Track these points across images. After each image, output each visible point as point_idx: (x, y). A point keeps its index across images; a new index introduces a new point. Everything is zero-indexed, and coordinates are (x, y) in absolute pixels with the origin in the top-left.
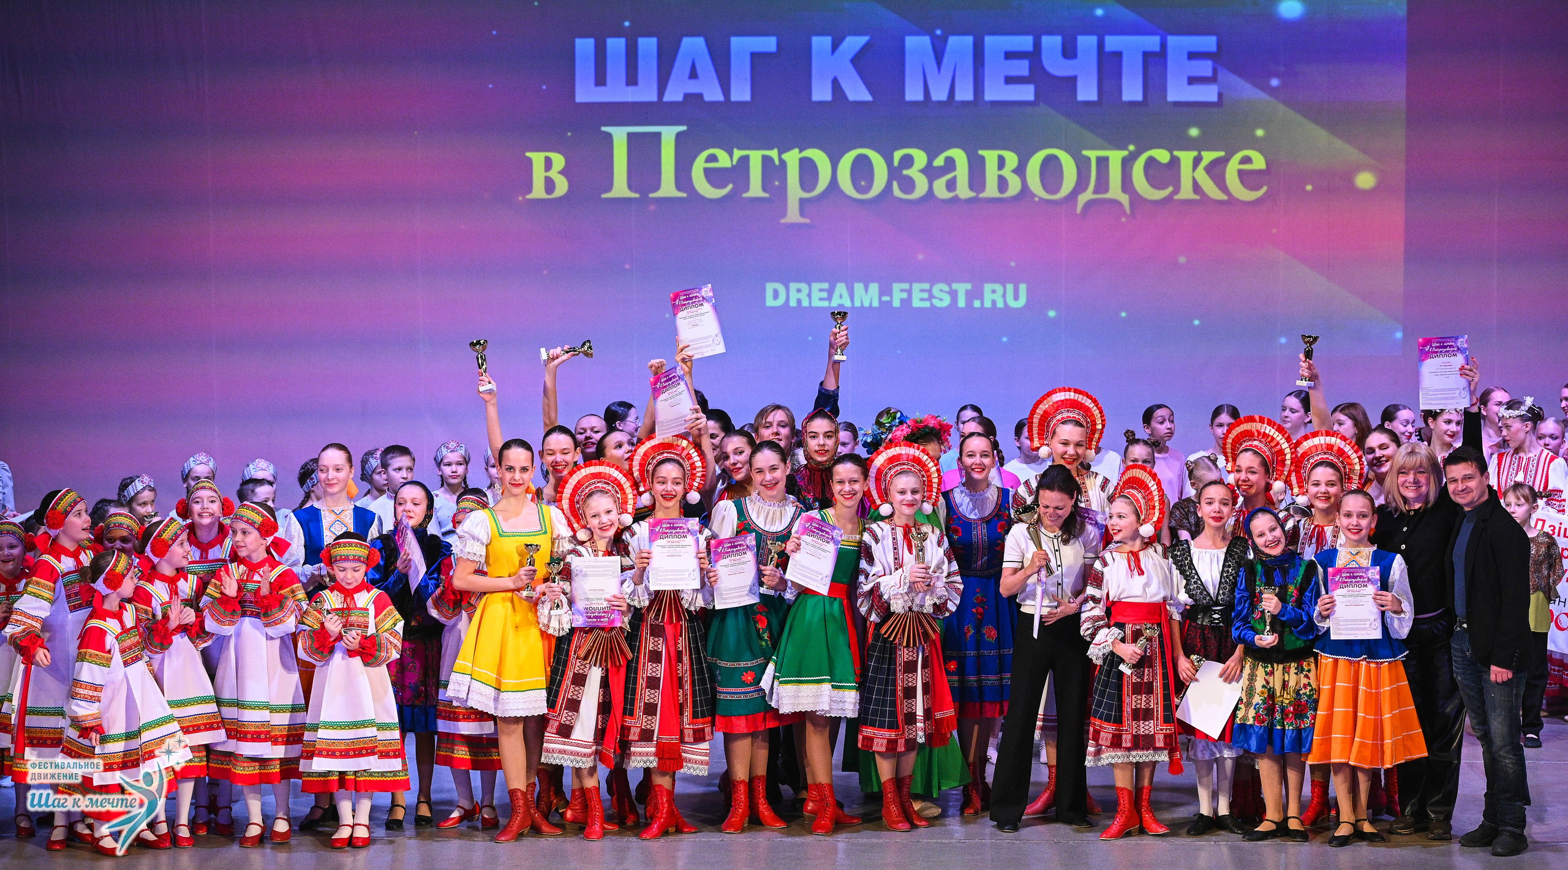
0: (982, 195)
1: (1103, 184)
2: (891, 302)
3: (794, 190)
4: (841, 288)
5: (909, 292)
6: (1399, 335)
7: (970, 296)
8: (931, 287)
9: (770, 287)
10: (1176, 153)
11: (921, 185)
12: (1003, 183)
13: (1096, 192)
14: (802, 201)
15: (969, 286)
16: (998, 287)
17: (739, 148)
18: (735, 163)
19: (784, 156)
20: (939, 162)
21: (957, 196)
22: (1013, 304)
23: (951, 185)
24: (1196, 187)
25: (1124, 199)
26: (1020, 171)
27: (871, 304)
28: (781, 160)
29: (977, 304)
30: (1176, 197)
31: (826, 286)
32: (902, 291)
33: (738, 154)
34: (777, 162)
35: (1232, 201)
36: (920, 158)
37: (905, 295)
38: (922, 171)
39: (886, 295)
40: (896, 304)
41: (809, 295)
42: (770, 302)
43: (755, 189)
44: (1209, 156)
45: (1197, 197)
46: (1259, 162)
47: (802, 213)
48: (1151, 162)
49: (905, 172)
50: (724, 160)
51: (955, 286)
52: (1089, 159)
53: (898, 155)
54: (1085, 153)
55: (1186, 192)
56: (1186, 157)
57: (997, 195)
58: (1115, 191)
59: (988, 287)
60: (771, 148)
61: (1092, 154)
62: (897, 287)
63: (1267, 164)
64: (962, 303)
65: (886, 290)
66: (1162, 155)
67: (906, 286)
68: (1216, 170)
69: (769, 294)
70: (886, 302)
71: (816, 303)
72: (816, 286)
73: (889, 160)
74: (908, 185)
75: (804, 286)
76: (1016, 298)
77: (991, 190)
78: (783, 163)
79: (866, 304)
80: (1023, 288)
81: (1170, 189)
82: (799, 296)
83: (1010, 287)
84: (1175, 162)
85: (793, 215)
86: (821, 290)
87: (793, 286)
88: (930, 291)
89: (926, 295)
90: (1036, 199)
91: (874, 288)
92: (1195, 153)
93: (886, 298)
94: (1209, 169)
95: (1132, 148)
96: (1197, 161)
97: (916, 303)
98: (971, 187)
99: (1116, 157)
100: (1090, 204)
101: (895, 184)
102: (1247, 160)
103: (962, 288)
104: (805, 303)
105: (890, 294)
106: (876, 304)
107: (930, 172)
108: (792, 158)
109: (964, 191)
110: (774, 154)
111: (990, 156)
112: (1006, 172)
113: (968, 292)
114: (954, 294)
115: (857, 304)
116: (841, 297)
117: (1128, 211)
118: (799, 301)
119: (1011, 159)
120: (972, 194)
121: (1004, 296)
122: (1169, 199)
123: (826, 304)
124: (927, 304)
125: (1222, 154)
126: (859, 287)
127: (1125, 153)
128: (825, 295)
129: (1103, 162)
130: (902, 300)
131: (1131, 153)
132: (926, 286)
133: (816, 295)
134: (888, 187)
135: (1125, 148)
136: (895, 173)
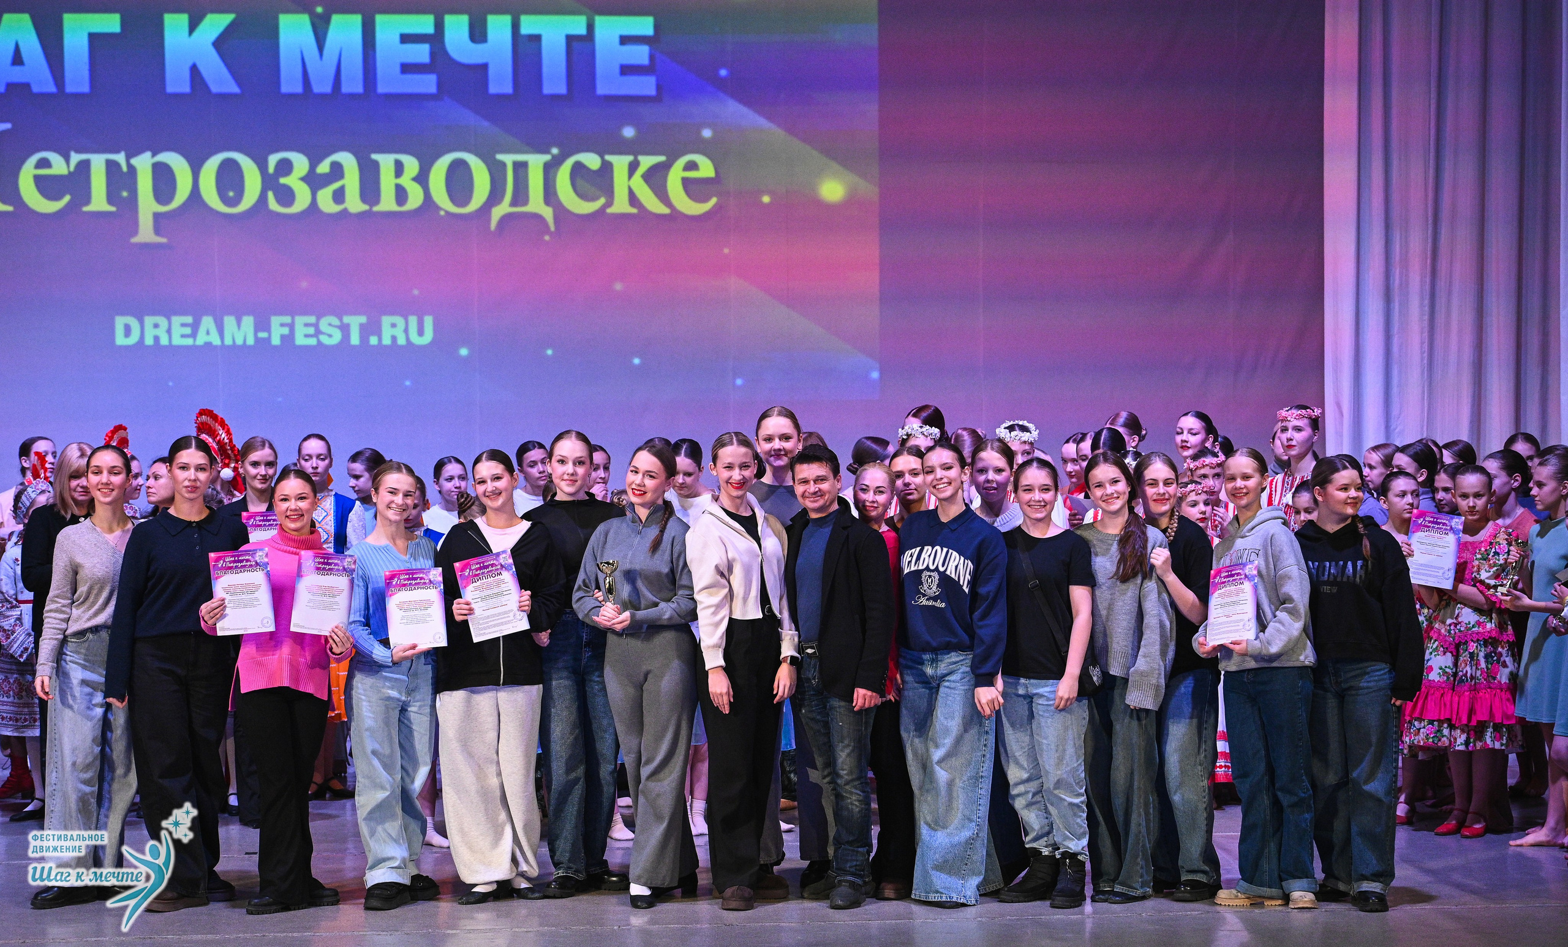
0: (376, 209)
1: (521, 196)
2: (269, 339)
3: (147, 204)
4: (208, 322)
5: (292, 326)
6: (875, 375)
7: (366, 331)
9: (120, 322)
10: (608, 158)
11: (303, 196)
12: (401, 194)
13: (514, 203)
14: (157, 216)
15: (363, 319)
16: (399, 321)
17: (77, 151)
18: (72, 169)
19: (134, 161)
20: (324, 168)
21: (345, 210)
22: (416, 340)
23: (339, 196)
24: (633, 198)
25: (548, 213)
26: (422, 179)
27: (245, 341)
28: (130, 166)
29: (374, 340)
30: (609, 211)
31: (189, 319)
32: (282, 325)
33: (76, 158)
34: (125, 168)
35: (675, 216)
36: (300, 163)
37: (286, 331)
38: (303, 179)
39: (263, 330)
40: (276, 341)
41: (169, 331)
42: (120, 340)
43: (99, 201)
44: (647, 162)
45: (634, 211)
46: (706, 169)
47: (157, 230)
48: (578, 168)
49: (283, 181)
50: (59, 166)
51: (347, 319)
52: (504, 165)
53: (273, 160)
54: (500, 157)
55: (621, 205)
56: (620, 163)
57: (394, 208)
58: (536, 203)
59: (386, 321)
60: (117, 152)
61: (508, 159)
62: (276, 321)
63: (716, 171)
64: (355, 339)
65: (262, 325)
66: (592, 161)
67: (287, 319)
68: (656, 178)
69: (119, 330)
70: (263, 339)
71: (177, 341)
72: (177, 320)
73: (262, 166)
74: (287, 196)
75: (162, 321)
76: (421, 332)
77: (387, 203)
78: (132, 170)
79: (239, 342)
80: (429, 321)
81: (602, 201)
82: (157, 332)
83: (413, 320)
84: (607, 168)
85: (146, 232)
86: (183, 325)
87: (149, 321)
88: (316, 326)
89: (311, 331)
90: (442, 213)
91: (248, 322)
92: (631, 158)
93: (263, 335)
94: (648, 177)
95: (555, 151)
96: (633, 167)
97: (300, 340)
98: (364, 197)
99: (536, 162)
100: (506, 219)
101: (270, 195)
102: (692, 166)
103: (355, 322)
104: (164, 341)
105: (268, 329)
106: (251, 341)
107: (314, 181)
108: (143, 163)
109: (354, 203)
110: (120, 158)
111: (386, 161)
112: (406, 181)
113: (362, 326)
114: (345, 329)
115: (228, 341)
116: (208, 333)
117: (552, 228)
118: (157, 339)
119: (412, 165)
120: (366, 207)
121: (406, 331)
122: (601, 211)
123: (189, 342)
124: (313, 342)
125: (662, 158)
126: (229, 321)
127: (548, 157)
128: (188, 331)
129: (521, 168)
130: (283, 337)
131: (554, 157)
132: (312, 319)
133: (177, 331)
134: (262, 199)
135: (546, 151)
136: (269, 182)
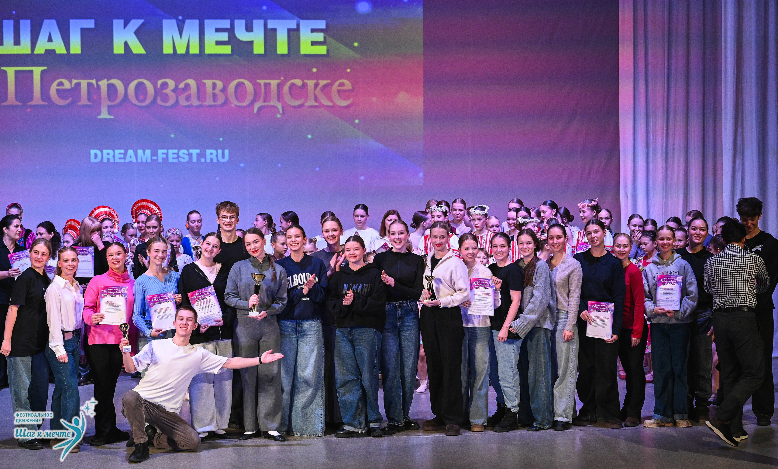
0: (204, 104)
1: (267, 98)
2: (157, 159)
3: (105, 101)
4: (131, 152)
5: (167, 154)
6: (422, 175)
7: (199, 156)
8: (179, 151)
9: (93, 152)
10: (305, 81)
11: (172, 98)
12: (215, 97)
13: (265, 101)
14: (109, 107)
15: (198, 151)
16: (214, 151)
17: (75, 79)
18: (73, 86)
19: (100, 83)
20: (182, 85)
21: (191, 104)
22: (221, 160)
23: (188, 98)
24: (316, 99)
25: (279, 105)
26: (224, 90)
27: (147, 160)
28: (97, 85)
29: (203, 160)
30: (306, 104)
31: (122, 151)
32: (163, 153)
33: (74, 81)
34: (95, 86)
35: (335, 106)
36: (171, 83)
37: (164, 156)
38: (173, 91)
39: (154, 156)
40: (160, 160)
41: (114, 156)
42: (93, 160)
43: (84, 101)
44: (322, 83)
45: (317, 104)
46: (348, 86)
47: (109, 113)
48: (292, 86)
49: (164, 91)
50: (67, 85)
51: (191, 151)
52: (260, 84)
53: (160, 82)
54: (258, 81)
55: (311, 101)
56: (311, 83)
57: (213, 103)
58: (274, 101)
59: (208, 151)
60: (92, 79)
61: (262, 82)
62: (160, 152)
63: (352, 87)
64: (195, 160)
65: (154, 153)
66: (298, 82)
67: (165, 151)
68: (326, 90)
69: (92, 156)
70: (155, 160)
71: (117, 160)
72: (117, 151)
73: (155, 85)
74: (165, 98)
75: (111, 152)
76: (223, 157)
77: (209, 101)
78: (99, 87)
79: (144, 161)
80: (227, 151)
81: (303, 100)
82: (109, 156)
83: (220, 151)
84: (304, 86)
85: (104, 114)
86: (120, 153)
87: (105, 151)
88: (178, 154)
89: (175, 156)
90: (233, 106)
91: (148, 152)
92: (315, 81)
93: (154, 158)
94: (322, 89)
95: (282, 78)
96: (316, 85)
97: (171, 160)
98: (199, 99)
99: (274, 83)
100: (260, 108)
101: (158, 98)
102: (342, 84)
103: (195, 152)
104: (112, 160)
105: (157, 156)
106: (149, 161)
107: (177, 91)
108: (103, 83)
109: (195, 101)
110: (94, 81)
111: (209, 83)
112: (217, 91)
113: (197, 154)
114: (190, 155)
115: (139, 161)
116: (131, 157)
117: (281, 112)
118: (108, 159)
119: (220, 84)
120: (199, 103)
121: (217, 156)
122: (302, 105)
123: (123, 161)
124: (176, 161)
125: (329, 81)
126: (140, 152)
127: (279, 81)
128: (122, 156)
129: (267, 85)
130: (163, 159)
131: (282, 81)
132: (176, 151)
133: (117, 156)
134: (155, 99)
135: (279, 79)
136: (158, 92)
